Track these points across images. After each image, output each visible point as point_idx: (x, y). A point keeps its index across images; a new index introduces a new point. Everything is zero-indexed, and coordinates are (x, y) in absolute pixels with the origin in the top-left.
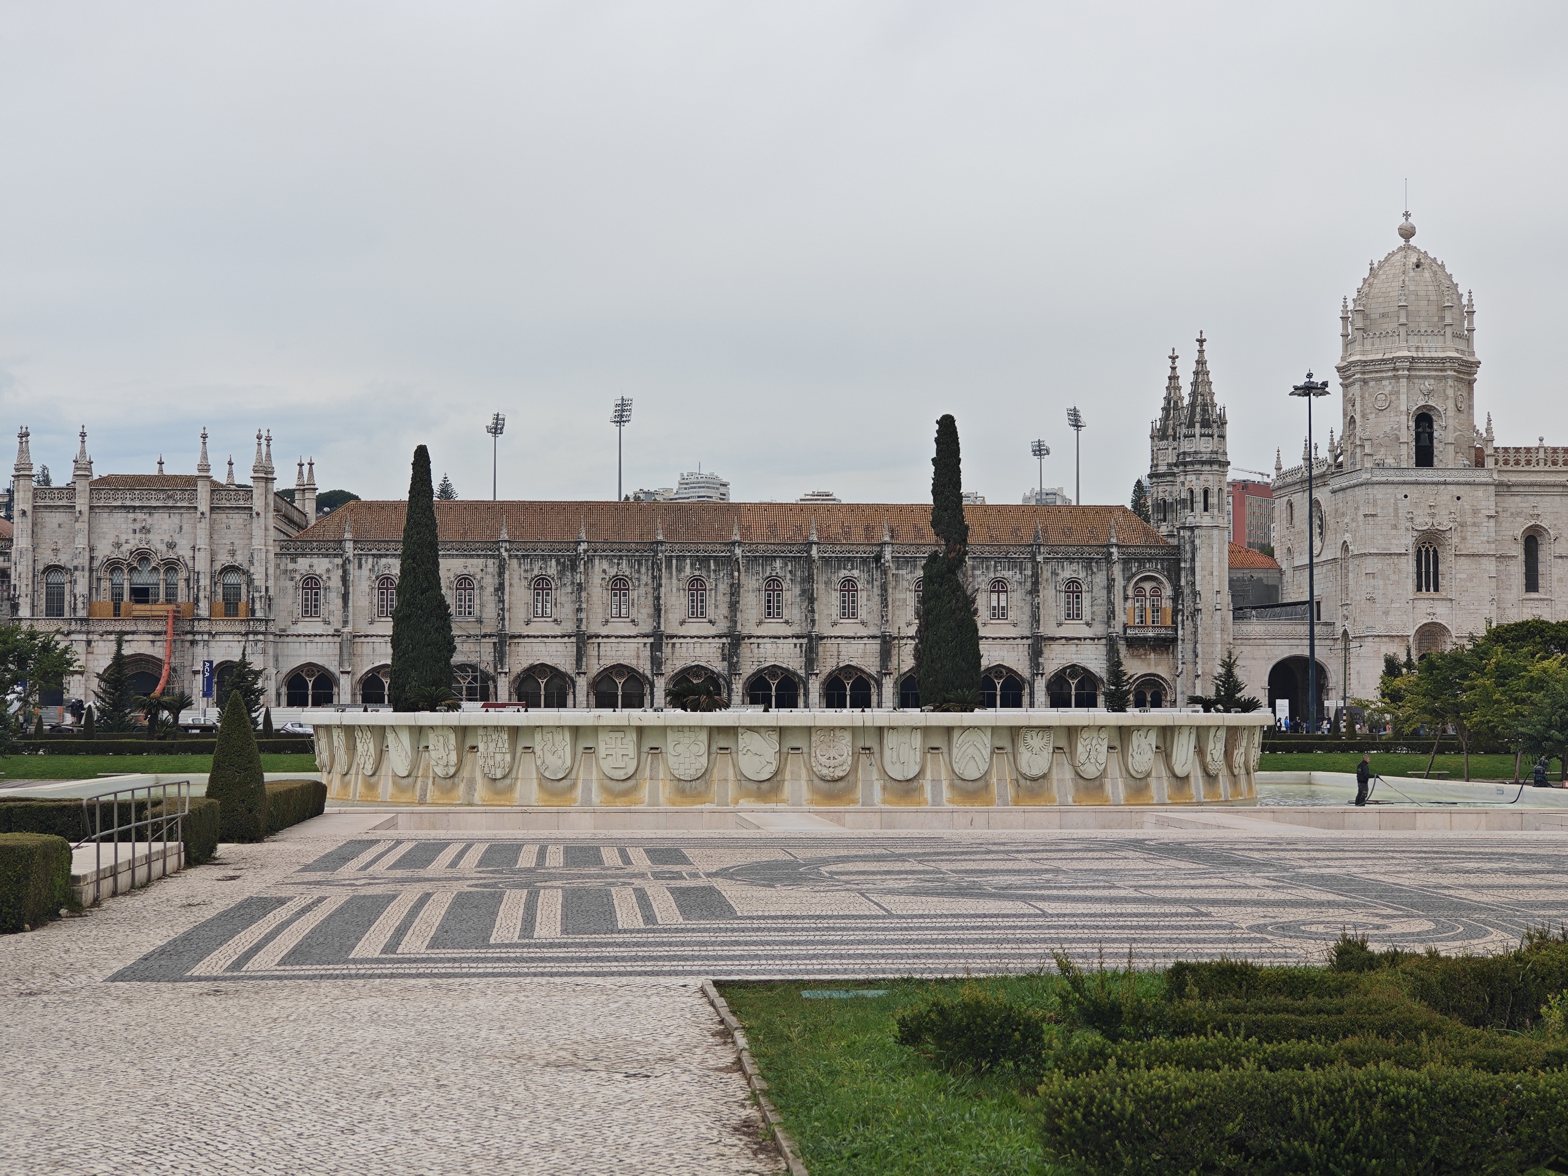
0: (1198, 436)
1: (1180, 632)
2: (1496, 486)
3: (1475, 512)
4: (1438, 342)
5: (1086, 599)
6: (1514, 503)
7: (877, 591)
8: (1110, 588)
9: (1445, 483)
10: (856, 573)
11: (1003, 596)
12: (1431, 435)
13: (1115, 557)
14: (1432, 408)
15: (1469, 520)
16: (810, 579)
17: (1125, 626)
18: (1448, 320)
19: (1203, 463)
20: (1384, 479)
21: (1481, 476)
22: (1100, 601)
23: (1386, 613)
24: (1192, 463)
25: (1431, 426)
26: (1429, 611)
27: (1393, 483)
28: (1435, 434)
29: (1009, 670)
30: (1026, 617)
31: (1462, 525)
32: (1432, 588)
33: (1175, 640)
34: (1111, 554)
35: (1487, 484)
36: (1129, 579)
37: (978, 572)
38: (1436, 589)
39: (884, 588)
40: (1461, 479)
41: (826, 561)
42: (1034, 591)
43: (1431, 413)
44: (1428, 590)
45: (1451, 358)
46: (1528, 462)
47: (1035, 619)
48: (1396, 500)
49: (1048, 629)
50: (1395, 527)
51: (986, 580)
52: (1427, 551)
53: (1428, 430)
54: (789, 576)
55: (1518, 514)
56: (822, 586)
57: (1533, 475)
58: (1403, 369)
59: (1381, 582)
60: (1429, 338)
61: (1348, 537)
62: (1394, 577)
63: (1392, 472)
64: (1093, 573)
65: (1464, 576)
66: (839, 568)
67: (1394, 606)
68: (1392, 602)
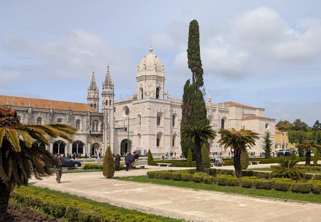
0: (109, 88)
1: (104, 133)
3: (167, 109)
4: (161, 73)
5: (81, 125)
6: (172, 108)
9: (162, 103)
14: (160, 87)
15: (166, 111)
17: (91, 132)
19: (110, 94)
21: (168, 102)
22: (85, 125)
23: (152, 130)
24: (108, 94)
26: (159, 129)
27: (153, 102)
28: (160, 92)
29: (62, 141)
33: (102, 135)
34: (88, 114)
35: (169, 104)
36: (91, 120)
38: (159, 125)
40: (165, 102)
42: (70, 122)
48: (154, 105)
50: (154, 111)
52: (158, 117)
53: (158, 92)
57: (175, 103)
58: (155, 78)
61: (140, 113)
62: (153, 122)
63: (153, 99)
64: (83, 118)
65: (165, 122)
67: (153, 128)
68: (153, 127)
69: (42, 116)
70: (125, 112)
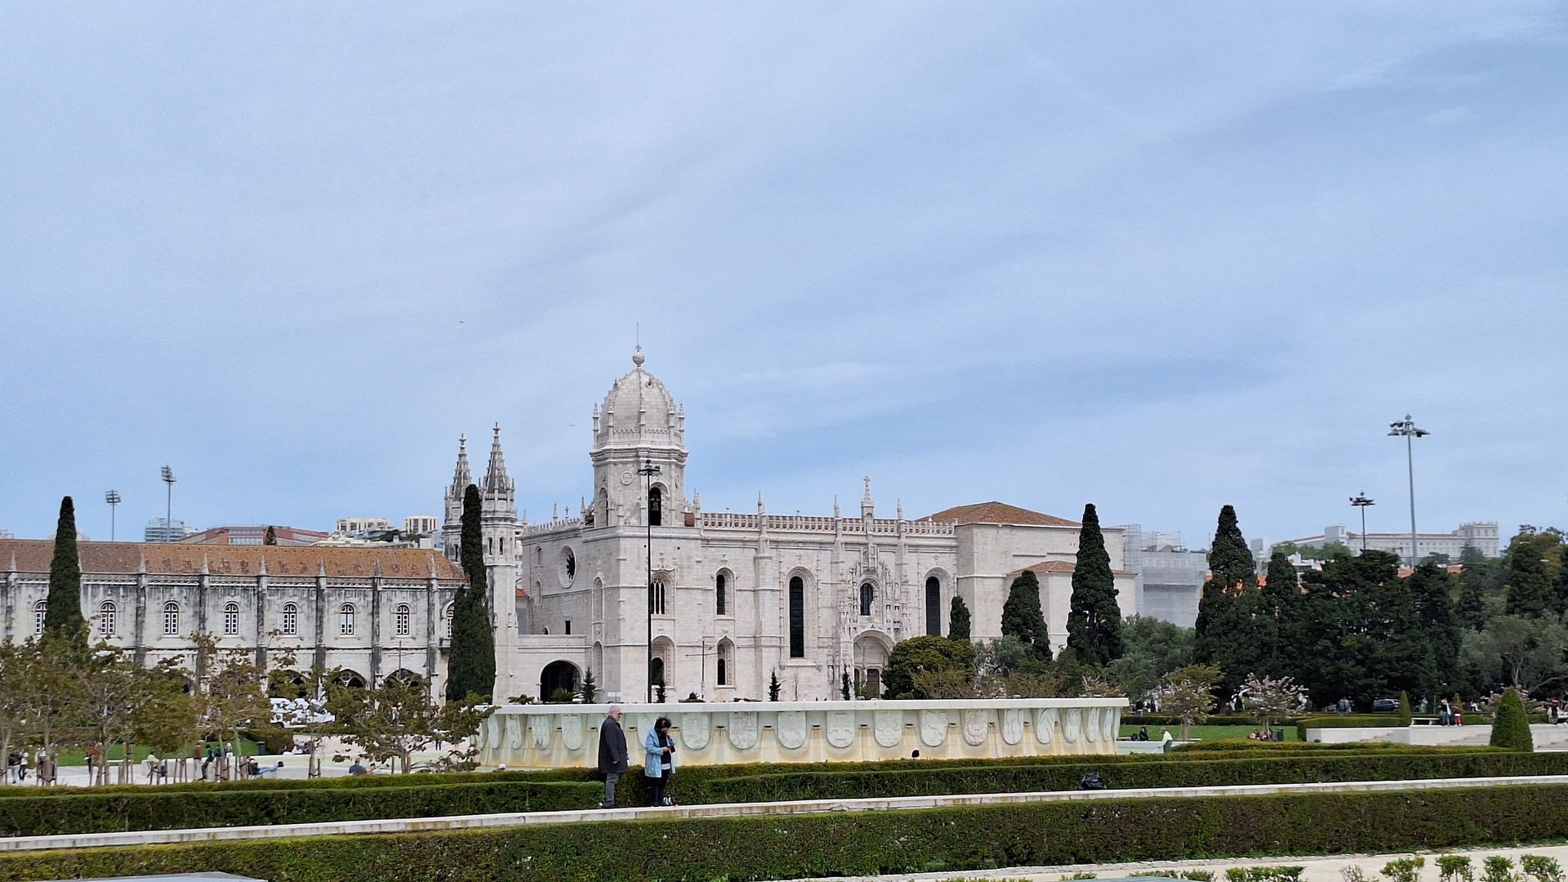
0: (496, 499)
2: (702, 540)
3: (689, 558)
4: (665, 438)
5: (412, 619)
6: (712, 552)
7: (254, 612)
8: (430, 611)
9: (670, 538)
10: (237, 599)
11: (350, 616)
12: (660, 502)
13: (435, 588)
14: (660, 484)
15: (685, 564)
16: (201, 603)
17: (441, 640)
18: (672, 424)
19: (500, 519)
20: (631, 534)
21: (692, 533)
22: (422, 621)
23: (632, 629)
24: (492, 519)
25: (660, 498)
26: (660, 628)
27: (637, 537)
28: (662, 503)
29: (354, 673)
30: (368, 633)
31: (681, 567)
32: (660, 612)
34: (432, 585)
35: (697, 539)
36: (444, 604)
37: (331, 598)
38: (663, 613)
39: (260, 610)
40: (681, 535)
41: (214, 589)
42: (375, 612)
43: (660, 488)
44: (658, 613)
45: (675, 450)
46: (720, 524)
47: (375, 633)
48: (639, 549)
49: (384, 642)
50: (638, 568)
51: (339, 604)
52: (657, 586)
53: (658, 500)
54: (184, 601)
55: (714, 560)
56: (211, 609)
57: (723, 533)
58: (643, 457)
59: (629, 607)
60: (660, 435)
61: (600, 575)
62: (638, 604)
63: (636, 529)
64: (417, 599)
65: (681, 603)
66: (224, 595)
67: (638, 623)
68: (636, 621)
69: (295, 599)
70: (568, 567)
